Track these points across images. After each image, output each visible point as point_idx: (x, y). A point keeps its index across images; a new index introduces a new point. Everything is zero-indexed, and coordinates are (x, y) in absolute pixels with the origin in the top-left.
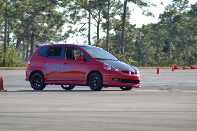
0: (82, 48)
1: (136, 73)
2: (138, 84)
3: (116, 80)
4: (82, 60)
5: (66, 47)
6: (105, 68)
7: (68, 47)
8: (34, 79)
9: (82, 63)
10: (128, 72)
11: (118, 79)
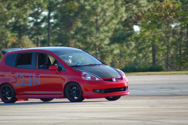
0: (55, 54)
1: (122, 78)
2: (125, 92)
3: (98, 91)
4: (56, 69)
5: (37, 54)
6: (83, 78)
7: (39, 53)
8: (5, 90)
9: (56, 72)
10: (112, 79)
11: (100, 90)
